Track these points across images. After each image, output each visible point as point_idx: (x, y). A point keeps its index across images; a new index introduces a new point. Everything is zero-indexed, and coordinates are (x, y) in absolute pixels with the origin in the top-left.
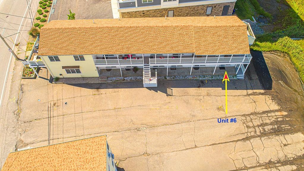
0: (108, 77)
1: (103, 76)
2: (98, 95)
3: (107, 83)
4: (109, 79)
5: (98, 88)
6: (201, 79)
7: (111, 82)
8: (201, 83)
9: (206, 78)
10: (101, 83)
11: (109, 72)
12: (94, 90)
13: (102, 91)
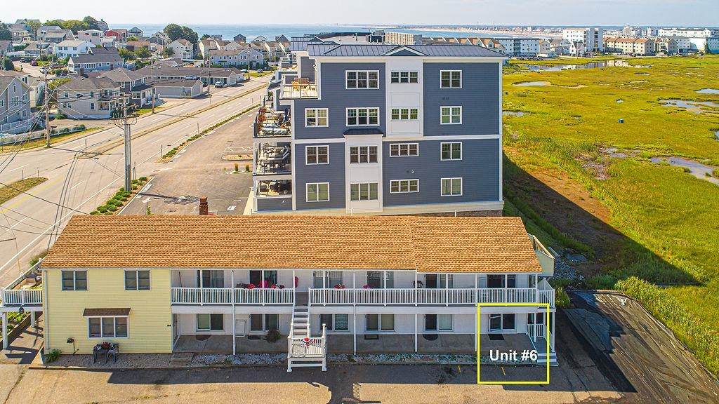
0: (195, 354)
1: (182, 350)
2: (156, 398)
3: (190, 369)
4: (198, 358)
5: (159, 382)
6: (444, 362)
7: (201, 365)
8: (447, 372)
9: (458, 361)
10: (174, 369)
11: (203, 342)
12: (147, 385)
13: (171, 389)
